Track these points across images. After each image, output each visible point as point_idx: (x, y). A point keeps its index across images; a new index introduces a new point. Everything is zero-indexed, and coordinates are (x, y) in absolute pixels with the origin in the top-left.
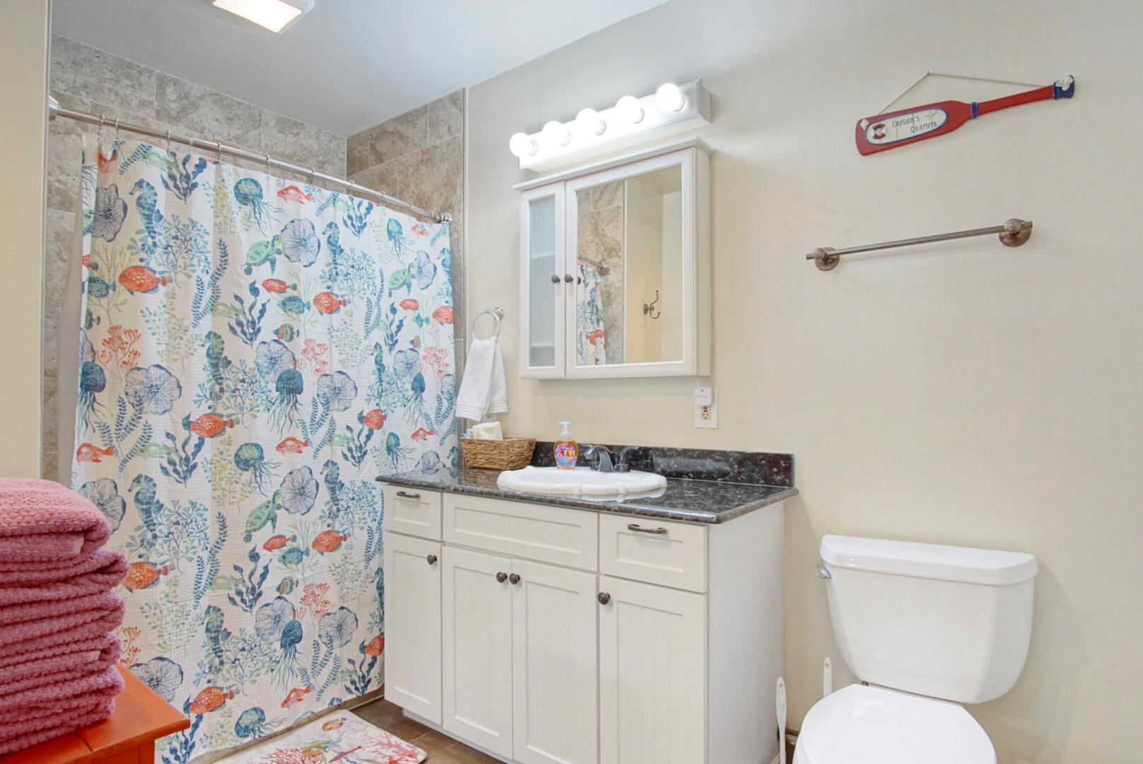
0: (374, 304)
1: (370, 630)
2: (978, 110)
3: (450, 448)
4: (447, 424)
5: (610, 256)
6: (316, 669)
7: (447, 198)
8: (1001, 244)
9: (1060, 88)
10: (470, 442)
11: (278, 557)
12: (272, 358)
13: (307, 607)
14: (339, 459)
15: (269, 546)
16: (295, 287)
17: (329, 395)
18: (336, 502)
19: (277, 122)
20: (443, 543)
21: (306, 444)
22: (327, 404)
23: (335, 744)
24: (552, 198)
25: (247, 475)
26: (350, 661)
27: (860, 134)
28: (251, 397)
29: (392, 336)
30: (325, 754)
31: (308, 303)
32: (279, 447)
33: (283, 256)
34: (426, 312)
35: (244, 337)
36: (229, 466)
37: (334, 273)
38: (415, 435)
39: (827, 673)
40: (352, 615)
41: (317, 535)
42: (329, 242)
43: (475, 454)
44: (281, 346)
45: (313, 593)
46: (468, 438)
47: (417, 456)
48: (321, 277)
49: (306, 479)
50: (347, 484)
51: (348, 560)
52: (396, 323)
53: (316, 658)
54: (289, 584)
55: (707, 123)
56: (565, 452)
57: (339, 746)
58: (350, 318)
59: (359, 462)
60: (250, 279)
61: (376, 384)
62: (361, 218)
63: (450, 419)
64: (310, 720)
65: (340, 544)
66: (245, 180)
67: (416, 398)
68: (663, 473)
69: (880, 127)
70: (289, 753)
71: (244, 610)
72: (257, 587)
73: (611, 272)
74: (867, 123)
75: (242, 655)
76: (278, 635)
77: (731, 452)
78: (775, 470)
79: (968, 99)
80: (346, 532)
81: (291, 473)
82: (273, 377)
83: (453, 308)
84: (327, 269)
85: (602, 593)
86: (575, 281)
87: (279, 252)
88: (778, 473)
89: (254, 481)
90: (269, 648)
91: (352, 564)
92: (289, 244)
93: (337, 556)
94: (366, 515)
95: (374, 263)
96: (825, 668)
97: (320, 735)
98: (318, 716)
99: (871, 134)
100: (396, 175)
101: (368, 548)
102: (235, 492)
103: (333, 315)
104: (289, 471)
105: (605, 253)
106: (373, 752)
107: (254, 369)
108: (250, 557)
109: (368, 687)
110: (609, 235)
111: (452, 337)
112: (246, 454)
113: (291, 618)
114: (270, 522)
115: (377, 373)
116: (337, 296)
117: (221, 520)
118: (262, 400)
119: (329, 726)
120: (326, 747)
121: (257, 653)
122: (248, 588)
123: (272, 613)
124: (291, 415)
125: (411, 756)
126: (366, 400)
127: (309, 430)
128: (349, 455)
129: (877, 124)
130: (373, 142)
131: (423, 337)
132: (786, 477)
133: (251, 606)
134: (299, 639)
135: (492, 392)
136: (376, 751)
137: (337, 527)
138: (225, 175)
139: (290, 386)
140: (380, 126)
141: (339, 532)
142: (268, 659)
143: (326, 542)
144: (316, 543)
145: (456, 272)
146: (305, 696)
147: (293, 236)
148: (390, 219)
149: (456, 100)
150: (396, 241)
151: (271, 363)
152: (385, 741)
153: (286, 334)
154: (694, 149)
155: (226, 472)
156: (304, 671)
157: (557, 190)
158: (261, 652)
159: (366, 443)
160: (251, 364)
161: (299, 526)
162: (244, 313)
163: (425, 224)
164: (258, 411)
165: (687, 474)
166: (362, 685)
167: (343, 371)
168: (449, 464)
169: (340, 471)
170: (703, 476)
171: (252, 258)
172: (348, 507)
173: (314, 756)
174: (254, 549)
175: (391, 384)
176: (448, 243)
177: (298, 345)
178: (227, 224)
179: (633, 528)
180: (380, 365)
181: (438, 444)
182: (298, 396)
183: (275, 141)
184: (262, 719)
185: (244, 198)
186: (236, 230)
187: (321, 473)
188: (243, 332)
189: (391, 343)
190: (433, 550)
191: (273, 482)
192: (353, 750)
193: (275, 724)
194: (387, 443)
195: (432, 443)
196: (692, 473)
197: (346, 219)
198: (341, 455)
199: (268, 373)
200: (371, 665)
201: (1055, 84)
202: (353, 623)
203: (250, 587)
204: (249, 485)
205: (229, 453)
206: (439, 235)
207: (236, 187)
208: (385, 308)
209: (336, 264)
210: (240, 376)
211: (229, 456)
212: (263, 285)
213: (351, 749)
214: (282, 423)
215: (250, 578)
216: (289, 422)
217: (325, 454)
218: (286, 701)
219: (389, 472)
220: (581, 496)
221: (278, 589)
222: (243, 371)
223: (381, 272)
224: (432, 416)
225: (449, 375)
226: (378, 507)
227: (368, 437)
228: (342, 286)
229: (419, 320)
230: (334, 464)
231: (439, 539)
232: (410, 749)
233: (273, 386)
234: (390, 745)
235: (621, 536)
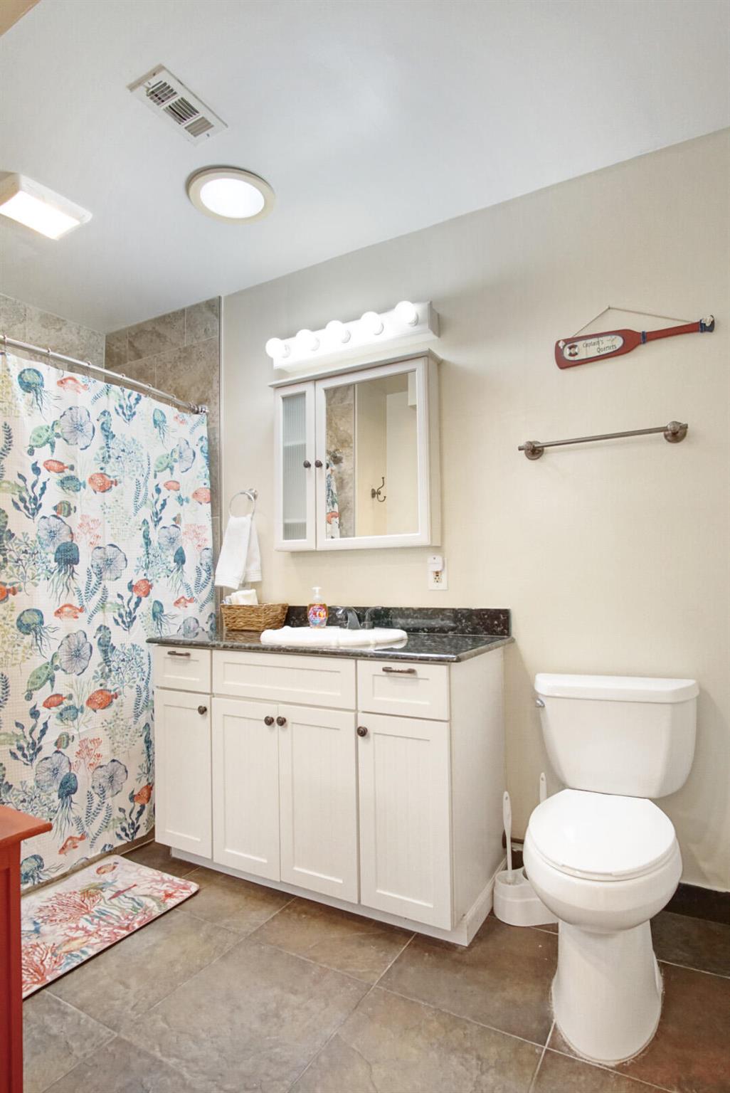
0: (142, 484)
1: (139, 780)
2: (646, 337)
3: (209, 614)
4: (206, 593)
5: (343, 446)
6: (90, 818)
7: (204, 392)
8: (665, 441)
9: (705, 324)
10: (230, 607)
11: (56, 714)
12: (51, 532)
13: (82, 760)
14: (110, 623)
15: (48, 705)
16: (72, 468)
17: (101, 566)
18: (108, 664)
19: (41, 317)
20: (211, 694)
21: (81, 611)
22: (100, 574)
23: (111, 884)
24: (303, 395)
25: (29, 639)
26: (120, 809)
27: (559, 352)
28: (33, 567)
29: (157, 513)
30: (103, 894)
31: (84, 482)
32: (58, 612)
33: (61, 439)
34: (186, 492)
35: (27, 512)
36: (12, 630)
37: (107, 456)
38: (177, 603)
39: (543, 785)
40: (122, 767)
41: (91, 694)
42: (103, 428)
43: (234, 618)
44: (60, 521)
45: (87, 747)
46: (228, 604)
47: (179, 621)
48: (95, 459)
49: (81, 642)
50: (118, 647)
51: (118, 716)
52: (161, 502)
53: (89, 808)
54: (66, 739)
55: (436, 338)
56: (318, 613)
57: (114, 886)
58: (121, 496)
59: (129, 627)
60: (32, 460)
61: (144, 556)
62: (131, 407)
63: (209, 587)
64: (84, 866)
65: (112, 702)
66: (29, 370)
67: (178, 570)
68: (402, 628)
69: (574, 347)
70: (68, 895)
71: (25, 764)
72: (37, 742)
73: (344, 461)
74: (564, 344)
75: (23, 806)
76: (56, 786)
77: (459, 609)
78: (496, 622)
79: (639, 329)
80: (117, 691)
81: (68, 637)
82: (53, 549)
83: (211, 490)
84: (100, 452)
85: (360, 727)
86: (324, 466)
87: (58, 436)
88: (498, 626)
89: (35, 643)
90: (48, 799)
91: (122, 720)
92: (67, 429)
93: (108, 713)
94: (135, 675)
95: (142, 448)
96: (541, 781)
97: (95, 878)
98: (90, 862)
99: (567, 352)
100: (155, 370)
101: (137, 704)
102: (17, 654)
103: (106, 493)
104: (66, 635)
105: (339, 444)
106: (149, 888)
107: (36, 541)
108: (31, 714)
109: (138, 833)
110: (342, 428)
111: (210, 515)
112: (27, 619)
113: (68, 771)
114: (49, 681)
115: (144, 546)
116: (109, 476)
117: (4, 680)
118: (43, 570)
119: (102, 870)
120: (103, 888)
121: (36, 804)
122: (29, 744)
123: (51, 766)
124: (68, 584)
125: (184, 888)
126: (135, 571)
127: (84, 598)
128: (120, 620)
129: (571, 344)
130: (131, 339)
131: (184, 515)
132: (505, 628)
133: (32, 760)
134: (75, 790)
135: (248, 564)
136: (151, 887)
137: (109, 687)
138: (10, 365)
139: (67, 557)
140: (138, 326)
141: (110, 691)
142: (47, 809)
143: (99, 700)
144: (90, 701)
145: (213, 458)
146: (79, 844)
147: (71, 421)
148: (156, 409)
149: (213, 306)
150: (160, 428)
151: (50, 536)
152: (159, 878)
153: (64, 509)
154: (426, 358)
155: (9, 636)
156: (78, 820)
157: (308, 388)
158: (41, 802)
159: (135, 609)
160: (32, 537)
161: (75, 686)
162: (27, 490)
163: (185, 414)
164: (39, 580)
165: (423, 629)
166: (132, 831)
167: (115, 544)
168: (207, 628)
169: (112, 635)
170: (436, 630)
171: (34, 440)
172: (119, 668)
173: (93, 896)
174: (35, 707)
175: (156, 557)
176: (206, 432)
177: (74, 520)
178: (12, 409)
179: (386, 670)
180: (147, 539)
181: (198, 611)
182: (74, 566)
183: (40, 334)
184: (41, 866)
185: (27, 387)
186: (20, 415)
187: (95, 637)
188: (26, 507)
189: (156, 519)
190: (203, 701)
191: (52, 645)
192: (130, 888)
193: (52, 870)
194: (153, 610)
195: (192, 610)
196: (427, 628)
197: (118, 408)
198: (113, 621)
199: (47, 545)
200: (140, 813)
201: (701, 321)
202: (123, 774)
203: (31, 742)
204: (30, 648)
205: (12, 619)
206: (197, 424)
207: (20, 376)
208: (152, 490)
209: (109, 448)
210: (23, 548)
211: (11, 621)
212: (44, 465)
213: (127, 888)
214: (59, 591)
215: (31, 734)
216: (66, 589)
217: (99, 619)
218: (63, 848)
219: (156, 635)
220: (338, 647)
221: (56, 744)
222: (26, 543)
223: (148, 456)
224: (192, 586)
225: (207, 549)
226: (146, 668)
227: (137, 604)
228: (113, 468)
229: (180, 499)
230: (106, 628)
231: (209, 692)
232: (182, 883)
233: (52, 557)
234: (163, 881)
235: (376, 677)
